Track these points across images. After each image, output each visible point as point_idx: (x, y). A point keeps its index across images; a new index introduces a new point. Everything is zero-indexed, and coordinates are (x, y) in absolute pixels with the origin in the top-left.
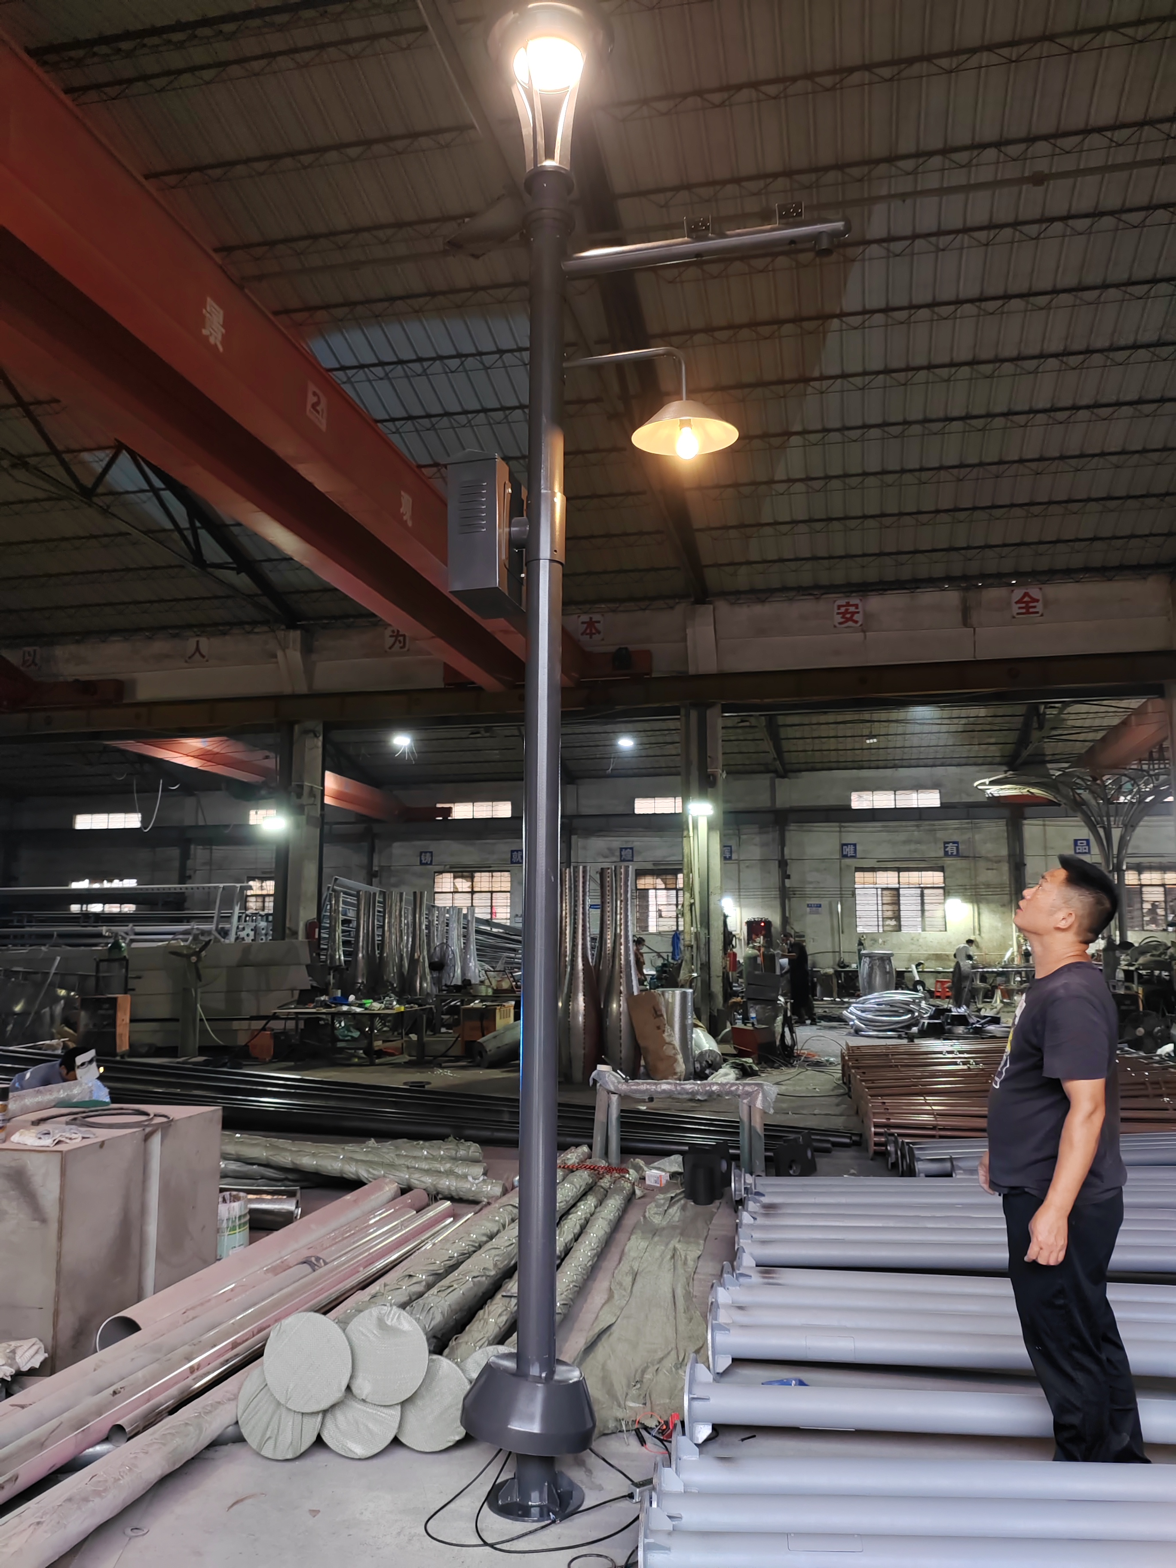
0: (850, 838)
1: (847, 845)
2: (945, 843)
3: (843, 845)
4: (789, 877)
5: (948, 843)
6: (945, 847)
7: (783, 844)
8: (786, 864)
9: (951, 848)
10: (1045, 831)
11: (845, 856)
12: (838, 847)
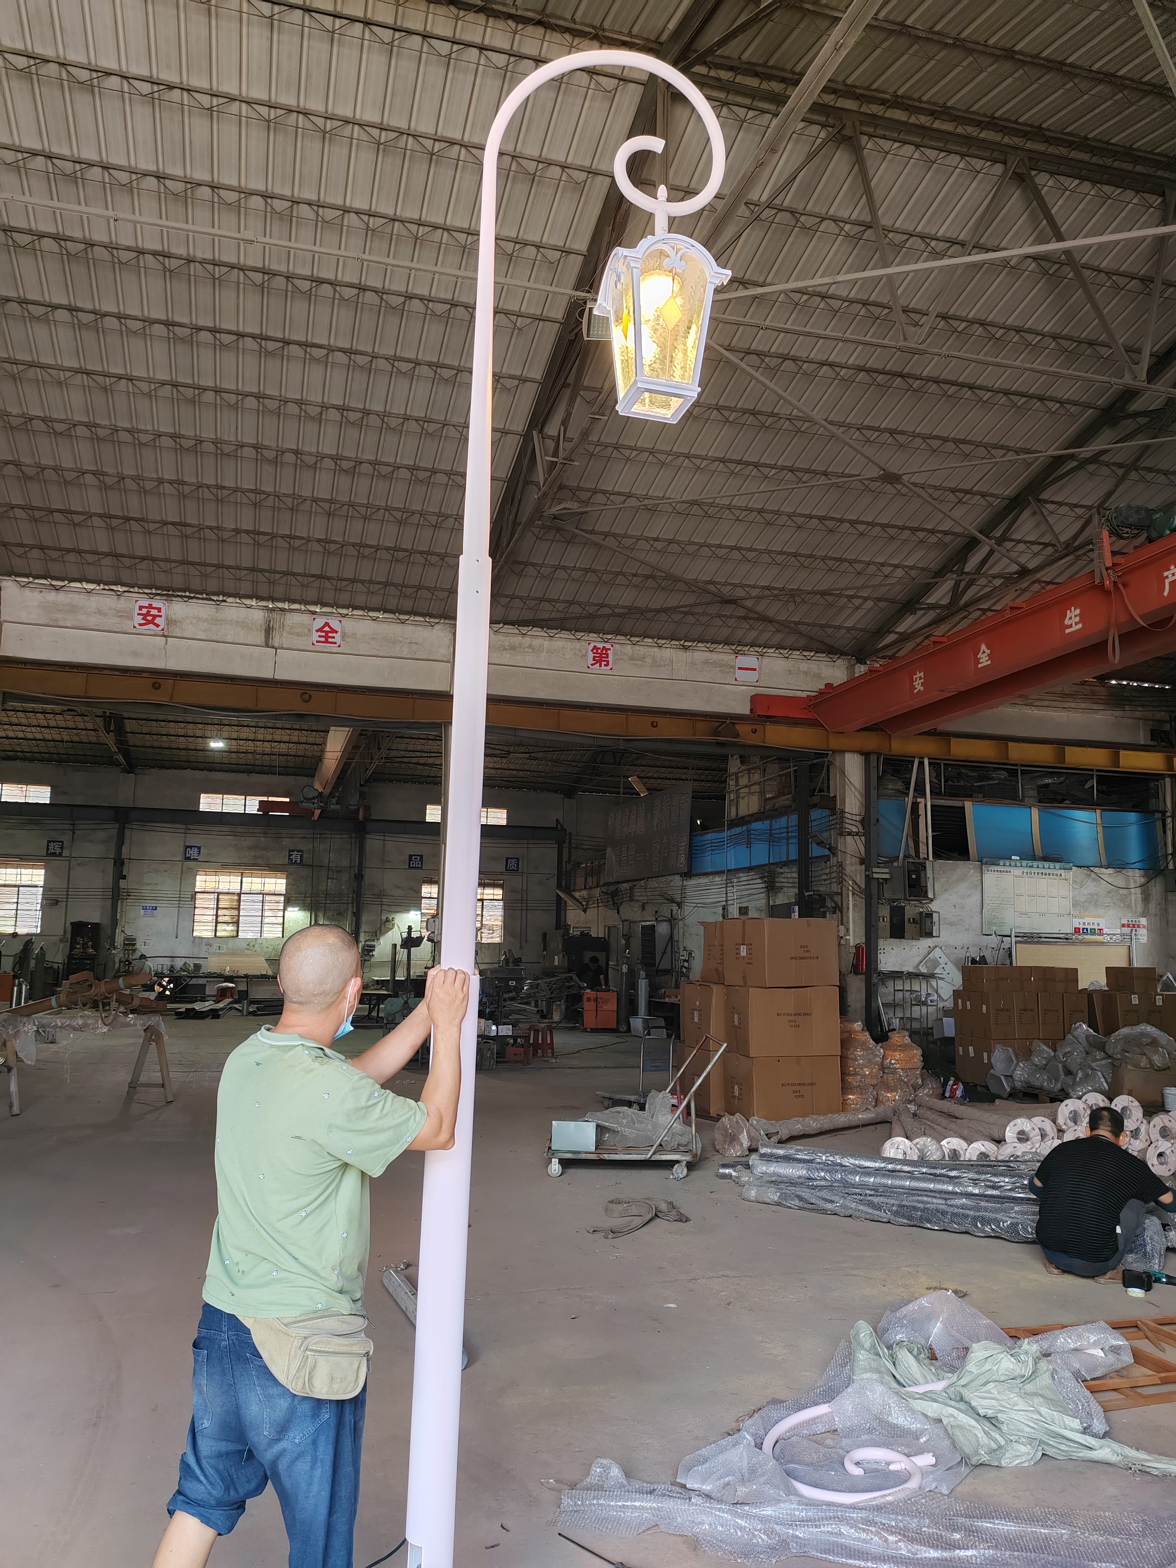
0: (194, 840)
1: (191, 847)
2: (290, 851)
3: (187, 847)
4: (124, 877)
5: (293, 851)
6: (290, 855)
7: (121, 842)
8: (122, 863)
9: (296, 856)
10: (384, 844)
11: (188, 859)
12: (182, 850)
